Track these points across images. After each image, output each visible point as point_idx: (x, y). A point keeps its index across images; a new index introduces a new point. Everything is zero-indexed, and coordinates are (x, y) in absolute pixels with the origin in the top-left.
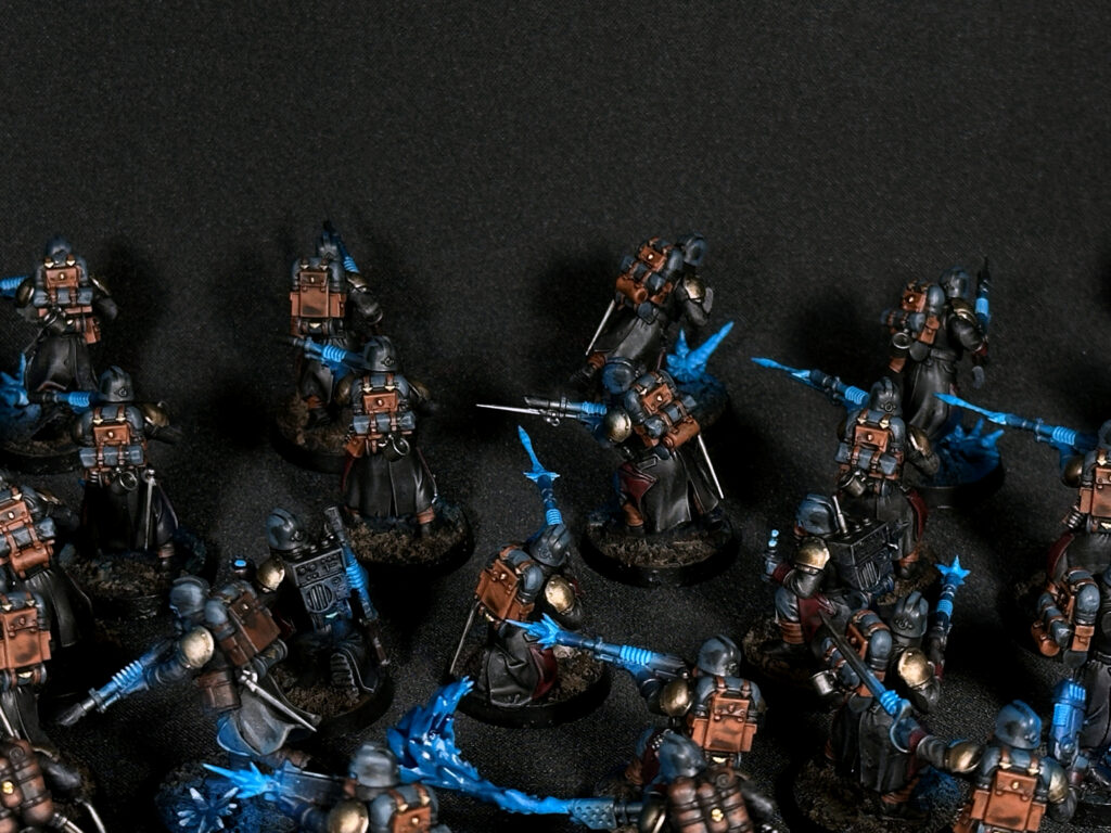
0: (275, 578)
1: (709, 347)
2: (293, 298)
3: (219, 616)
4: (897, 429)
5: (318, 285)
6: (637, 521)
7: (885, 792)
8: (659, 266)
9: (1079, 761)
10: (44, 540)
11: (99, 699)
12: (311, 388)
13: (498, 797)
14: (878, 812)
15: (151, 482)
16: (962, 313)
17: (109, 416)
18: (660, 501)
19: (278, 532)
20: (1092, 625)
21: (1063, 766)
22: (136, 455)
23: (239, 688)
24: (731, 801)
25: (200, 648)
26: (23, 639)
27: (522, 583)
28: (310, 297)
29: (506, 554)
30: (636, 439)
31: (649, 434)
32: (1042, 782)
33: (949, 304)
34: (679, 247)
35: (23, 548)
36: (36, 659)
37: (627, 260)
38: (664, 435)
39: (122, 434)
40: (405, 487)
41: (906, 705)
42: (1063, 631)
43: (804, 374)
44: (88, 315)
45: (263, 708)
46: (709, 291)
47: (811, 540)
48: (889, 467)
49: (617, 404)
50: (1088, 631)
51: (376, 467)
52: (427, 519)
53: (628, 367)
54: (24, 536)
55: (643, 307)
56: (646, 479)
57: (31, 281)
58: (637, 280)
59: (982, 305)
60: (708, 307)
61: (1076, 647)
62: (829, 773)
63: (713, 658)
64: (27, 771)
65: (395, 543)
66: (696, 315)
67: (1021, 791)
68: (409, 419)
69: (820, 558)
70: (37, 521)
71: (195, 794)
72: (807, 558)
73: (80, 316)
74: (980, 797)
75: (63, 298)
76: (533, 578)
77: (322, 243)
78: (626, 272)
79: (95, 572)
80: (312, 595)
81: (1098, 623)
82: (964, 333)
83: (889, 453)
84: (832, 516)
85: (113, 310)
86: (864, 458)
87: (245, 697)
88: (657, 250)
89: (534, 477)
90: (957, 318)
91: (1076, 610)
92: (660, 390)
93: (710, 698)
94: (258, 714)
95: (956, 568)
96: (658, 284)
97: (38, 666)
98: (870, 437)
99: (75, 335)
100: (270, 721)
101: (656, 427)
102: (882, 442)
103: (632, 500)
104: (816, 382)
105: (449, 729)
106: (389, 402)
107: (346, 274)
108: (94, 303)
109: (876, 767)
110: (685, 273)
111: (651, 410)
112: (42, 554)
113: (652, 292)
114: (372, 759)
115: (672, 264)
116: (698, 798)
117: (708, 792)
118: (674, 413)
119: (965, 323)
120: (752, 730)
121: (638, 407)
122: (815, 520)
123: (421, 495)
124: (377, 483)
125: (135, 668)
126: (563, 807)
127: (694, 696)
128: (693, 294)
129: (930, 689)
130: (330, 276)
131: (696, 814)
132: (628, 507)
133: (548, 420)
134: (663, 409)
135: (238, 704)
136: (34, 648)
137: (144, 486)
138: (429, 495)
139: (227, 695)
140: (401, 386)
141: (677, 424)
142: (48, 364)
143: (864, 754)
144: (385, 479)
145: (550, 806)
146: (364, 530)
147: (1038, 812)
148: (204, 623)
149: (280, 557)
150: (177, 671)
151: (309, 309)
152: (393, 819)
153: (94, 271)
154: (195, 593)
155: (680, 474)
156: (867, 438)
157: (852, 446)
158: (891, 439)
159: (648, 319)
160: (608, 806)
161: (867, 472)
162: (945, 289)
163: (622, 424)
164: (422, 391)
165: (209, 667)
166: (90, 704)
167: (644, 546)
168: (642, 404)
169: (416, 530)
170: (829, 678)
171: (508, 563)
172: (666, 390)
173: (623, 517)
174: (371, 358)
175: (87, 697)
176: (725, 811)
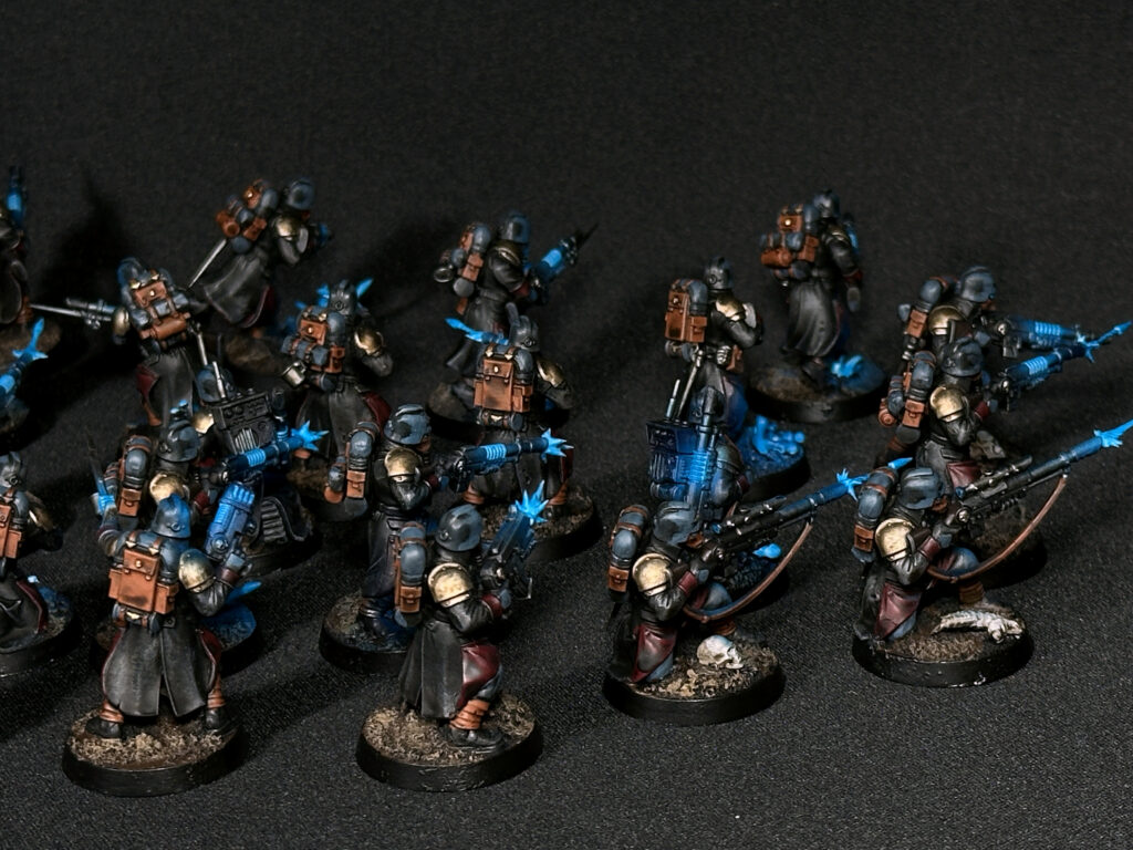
4: (334, 323)
6: (155, 421)
8: (254, 203)
9: (236, 559)
16: (506, 252)
20: (363, 471)
21: (213, 561)
31: (139, 326)
32: (168, 566)
33: (493, 243)
38: (150, 327)
42: (335, 475)
46: (303, 233)
48: (318, 357)
50: (359, 477)
53: (136, 267)
55: (237, 241)
56: (151, 375)
58: (230, 214)
59: (555, 256)
60: (302, 246)
61: (351, 493)
66: (287, 251)
67: (143, 570)
69: (203, 423)
74: (114, 576)
78: (226, 208)
82: (499, 269)
83: (326, 346)
88: (257, 189)
92: (154, 286)
96: (246, 216)
98: (310, 330)
101: (141, 319)
102: (320, 334)
103: (144, 398)
110: (279, 212)
111: (141, 304)
115: (265, 202)
118: (162, 308)
119: (503, 261)
121: (130, 299)
122: (208, 388)
128: (284, 230)
132: (146, 406)
133: (90, 322)
141: (162, 318)
156: (307, 331)
157: (296, 338)
158: (328, 331)
159: (248, 254)
161: (305, 363)
163: (122, 318)
168: (134, 298)
172: (160, 287)
173: (148, 418)
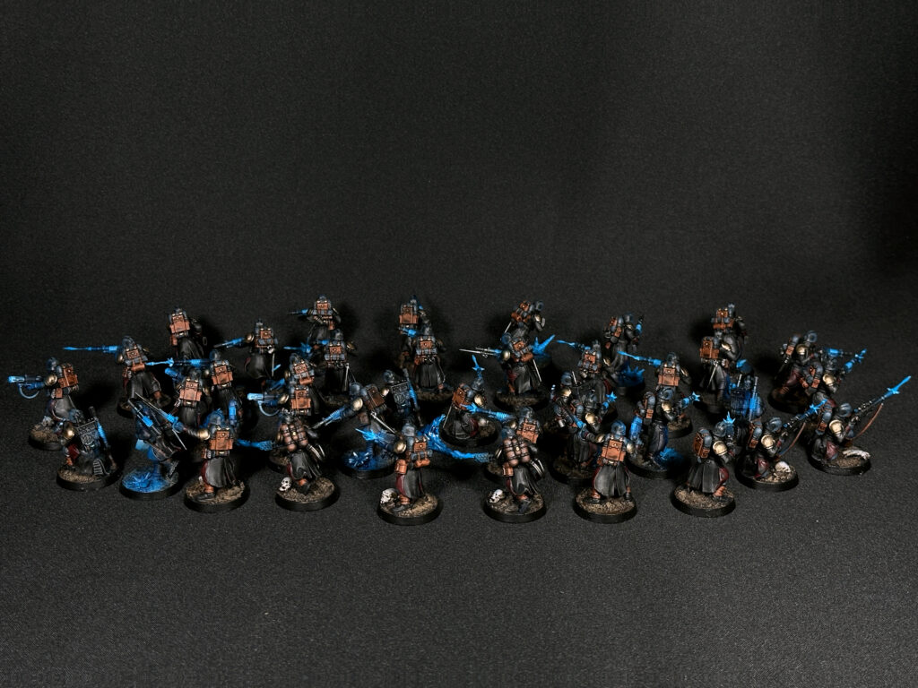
0: (386, 392)
1: (546, 344)
2: (401, 317)
3: (365, 393)
4: (598, 356)
5: (409, 313)
6: (513, 391)
7: (582, 462)
8: (526, 309)
9: (639, 442)
10: (311, 377)
11: (326, 421)
12: (405, 348)
13: (452, 453)
14: (579, 469)
15: (348, 367)
16: (629, 327)
17: (335, 344)
18: (520, 382)
19: (387, 377)
20: (652, 409)
21: (634, 443)
22: (343, 357)
23: (370, 418)
24: (523, 445)
25: (358, 404)
26: (302, 399)
27: (466, 395)
28: (406, 316)
29: (462, 386)
30: (511, 360)
31: (516, 358)
32: (625, 445)
33: (625, 323)
34: (534, 304)
35: (304, 378)
36: (306, 407)
37: (515, 308)
38: (521, 357)
39: (339, 350)
40: (434, 376)
41: (585, 425)
42: (643, 411)
43: (572, 344)
44: (331, 320)
45: (378, 425)
46: (544, 320)
47: (566, 387)
48: (595, 368)
49: (506, 348)
50: (651, 411)
51: (424, 368)
52: (441, 387)
54: (304, 375)
55: (520, 324)
56: (515, 375)
57: (312, 308)
58: (518, 314)
59: (639, 327)
61: (647, 417)
62: (566, 459)
63: (525, 413)
64: (301, 430)
65: (429, 395)
66: (539, 327)
67: (617, 447)
68: (435, 350)
69: (568, 393)
70: (308, 370)
71: (355, 454)
72: (564, 393)
73: (328, 320)
74: (604, 449)
75: (323, 313)
76: (470, 393)
77: (411, 299)
78: (514, 311)
79: (328, 400)
80: (398, 398)
81: (654, 409)
82: (629, 333)
83: (596, 363)
84: (572, 379)
85: (339, 320)
86: (587, 365)
87: (372, 421)
88: (526, 304)
89: (475, 369)
90: (627, 328)
91: (648, 404)
92: (520, 343)
93: (523, 424)
94: (376, 428)
95: (612, 395)
96: (525, 315)
97: (306, 409)
99: (326, 326)
100: (379, 428)
101: (518, 355)
102: (593, 359)
103: (511, 382)
104: (576, 346)
105: (437, 431)
106: (429, 344)
107: (418, 310)
108: (332, 316)
109: (579, 453)
110: (535, 312)
111: (517, 349)
112: (309, 381)
113: (523, 318)
114: (408, 428)
115: (531, 309)
116: (512, 443)
117: (515, 442)
118: (524, 351)
119: (630, 330)
120: (537, 436)
121: (513, 348)
122: (567, 380)
123: (439, 379)
124: (424, 375)
125: (338, 412)
126: (473, 456)
127: (517, 425)
128: (538, 319)
129: (596, 425)
130: (413, 310)
131: (511, 449)
132: (510, 386)
133: (483, 355)
134: (521, 349)
135: (370, 424)
136: (305, 403)
137: (345, 369)
138: (442, 379)
139: (366, 420)
140: (433, 339)
141: (525, 354)
142: (317, 335)
143: (575, 449)
144: (427, 373)
145: (468, 456)
146: (420, 391)
147: (623, 454)
148: (361, 396)
149: (387, 386)
150: (351, 412)
151: (406, 321)
152: (414, 445)
153: (333, 305)
154: (358, 387)
155: (527, 374)
156: (588, 359)
157: (583, 361)
158: (596, 359)
159: (522, 328)
160: (486, 455)
161: (588, 370)
162: (624, 319)
163: (507, 355)
164: (440, 343)
165: (361, 410)
166: (322, 423)
167: (515, 399)
169: (437, 392)
170: (563, 422)
171: (463, 389)
172: (522, 343)
173: (508, 390)
174: (424, 330)
175: (321, 420)
176: (520, 448)
